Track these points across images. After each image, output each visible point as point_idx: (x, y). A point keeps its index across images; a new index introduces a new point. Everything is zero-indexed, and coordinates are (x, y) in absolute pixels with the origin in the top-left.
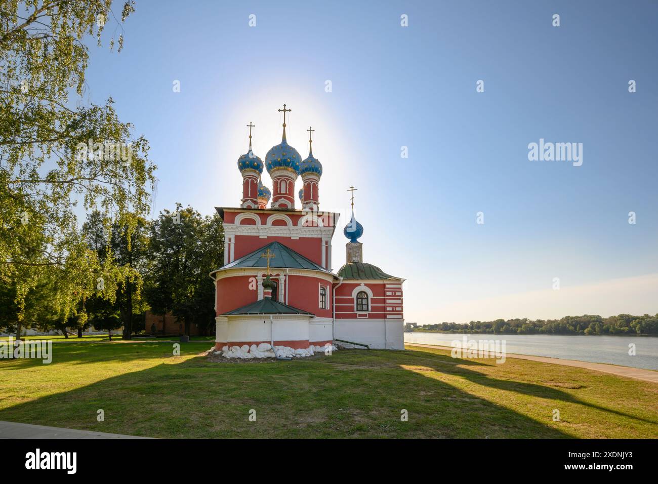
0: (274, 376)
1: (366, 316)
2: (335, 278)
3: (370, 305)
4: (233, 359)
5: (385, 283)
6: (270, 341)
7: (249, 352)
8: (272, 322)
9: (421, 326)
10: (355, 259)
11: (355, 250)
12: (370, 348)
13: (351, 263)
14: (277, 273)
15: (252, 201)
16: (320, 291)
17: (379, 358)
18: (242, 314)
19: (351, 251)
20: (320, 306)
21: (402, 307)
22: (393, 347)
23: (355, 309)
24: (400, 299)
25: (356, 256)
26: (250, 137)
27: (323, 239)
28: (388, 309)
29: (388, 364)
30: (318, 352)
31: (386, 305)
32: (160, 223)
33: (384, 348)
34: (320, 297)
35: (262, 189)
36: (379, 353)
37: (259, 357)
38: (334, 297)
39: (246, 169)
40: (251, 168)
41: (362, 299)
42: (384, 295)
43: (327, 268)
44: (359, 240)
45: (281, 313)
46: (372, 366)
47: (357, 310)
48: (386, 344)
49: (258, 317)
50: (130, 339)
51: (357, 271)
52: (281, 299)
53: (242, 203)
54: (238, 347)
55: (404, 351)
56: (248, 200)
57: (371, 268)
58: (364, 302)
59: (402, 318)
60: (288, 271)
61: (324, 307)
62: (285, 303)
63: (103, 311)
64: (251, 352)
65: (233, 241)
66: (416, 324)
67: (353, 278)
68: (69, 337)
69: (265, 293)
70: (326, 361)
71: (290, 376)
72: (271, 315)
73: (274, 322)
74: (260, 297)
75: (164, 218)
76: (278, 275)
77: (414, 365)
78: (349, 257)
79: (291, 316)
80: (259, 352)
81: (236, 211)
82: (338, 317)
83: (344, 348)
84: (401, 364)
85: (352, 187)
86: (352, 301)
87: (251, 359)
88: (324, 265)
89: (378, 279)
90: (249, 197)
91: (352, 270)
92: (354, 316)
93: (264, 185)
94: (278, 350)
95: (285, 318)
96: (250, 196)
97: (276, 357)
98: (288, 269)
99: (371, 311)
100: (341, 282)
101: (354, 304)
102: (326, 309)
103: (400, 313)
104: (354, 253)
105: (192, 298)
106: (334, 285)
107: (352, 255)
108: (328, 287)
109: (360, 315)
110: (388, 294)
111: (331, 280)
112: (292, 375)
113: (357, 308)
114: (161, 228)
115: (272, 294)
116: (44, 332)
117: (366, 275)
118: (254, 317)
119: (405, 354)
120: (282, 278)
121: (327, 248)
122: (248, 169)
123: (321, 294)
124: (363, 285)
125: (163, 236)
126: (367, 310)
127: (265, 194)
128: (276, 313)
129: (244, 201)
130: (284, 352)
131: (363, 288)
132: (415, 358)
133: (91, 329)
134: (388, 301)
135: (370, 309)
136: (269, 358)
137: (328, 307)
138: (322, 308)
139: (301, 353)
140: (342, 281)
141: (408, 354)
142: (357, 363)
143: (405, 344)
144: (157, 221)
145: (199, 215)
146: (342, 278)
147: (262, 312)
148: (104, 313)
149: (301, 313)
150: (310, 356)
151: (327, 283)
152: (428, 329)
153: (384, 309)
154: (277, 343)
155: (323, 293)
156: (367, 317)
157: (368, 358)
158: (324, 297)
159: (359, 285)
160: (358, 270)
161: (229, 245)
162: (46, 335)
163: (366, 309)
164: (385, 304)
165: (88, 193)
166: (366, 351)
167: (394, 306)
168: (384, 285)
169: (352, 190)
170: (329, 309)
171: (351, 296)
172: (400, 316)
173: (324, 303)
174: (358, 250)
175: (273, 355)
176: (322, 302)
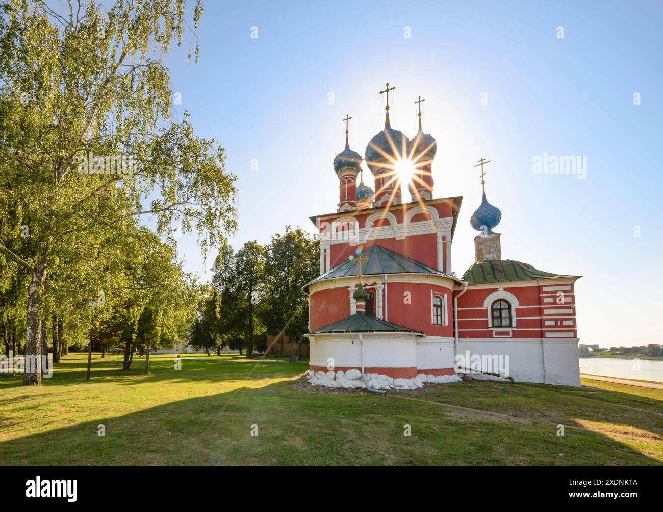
0: (344, 421)
1: (509, 335)
2: (457, 283)
3: (514, 318)
4: (318, 387)
5: (540, 285)
6: (359, 366)
7: (335, 379)
8: (362, 343)
9: (606, 349)
10: (488, 257)
11: (488, 244)
12: (516, 380)
13: (481, 263)
14: (373, 282)
15: (350, 203)
16: (433, 301)
17: (532, 400)
18: (326, 333)
19: (482, 246)
20: (434, 321)
21: (574, 320)
22: (559, 382)
23: (490, 325)
24: (569, 307)
25: (490, 253)
26: (347, 132)
27: (438, 235)
28: (547, 323)
29: (548, 413)
30: (432, 384)
31: (544, 318)
32: (272, 247)
33: (542, 382)
34: (433, 310)
35: (363, 190)
36: (531, 390)
37: (347, 387)
38: (456, 309)
39: (342, 169)
40: (347, 166)
41: (500, 310)
42: (540, 302)
43: (445, 271)
44: (494, 230)
45: (373, 331)
46: (516, 416)
47: (493, 326)
48: (544, 376)
49: (346, 336)
50: (252, 358)
51: (491, 272)
52: (379, 313)
53: (338, 208)
54: (323, 373)
55: (580, 389)
56: (345, 203)
57: (517, 267)
58: (505, 314)
59: (575, 336)
60: (386, 278)
61: (439, 323)
62: (384, 318)
63: (233, 333)
64: (337, 380)
65: (329, 251)
66: (597, 345)
67: (486, 281)
68: (211, 355)
69: (358, 307)
70: (437, 399)
71: (366, 424)
72: (360, 334)
73: (365, 342)
74: (353, 311)
75: (275, 242)
76: (375, 284)
77: (608, 421)
78: (479, 254)
79: (389, 335)
80: (347, 381)
81: (331, 217)
82: (462, 335)
83: (473, 379)
84: (577, 416)
85: (482, 160)
86: (484, 313)
87: (337, 388)
88: (441, 268)
89: (527, 280)
90: (347, 200)
91: (483, 270)
92: (489, 335)
93: (365, 185)
94: (371, 378)
95: (380, 337)
96: (347, 198)
97: (366, 388)
98: (386, 275)
99: (517, 327)
100: (466, 289)
101: (487, 317)
102: (443, 325)
103: (572, 329)
104: (488, 249)
105: (301, 319)
106: (455, 294)
107: (484, 250)
108: (446, 295)
109: (497, 333)
110: (546, 300)
111: (450, 286)
112: (369, 421)
113: (493, 324)
114: (273, 251)
115: (367, 307)
116: (195, 350)
117: (506, 276)
118: (340, 336)
119: (583, 396)
120: (380, 288)
121: (444, 245)
122: (344, 168)
123: (435, 305)
124: (501, 290)
125: (275, 259)
126: (510, 326)
127: (366, 195)
128: (367, 331)
129: (341, 205)
130: (379, 382)
131: (501, 294)
132: (607, 404)
133: (227, 348)
134: (546, 312)
135: (514, 324)
136: (358, 388)
137: (446, 323)
138: (437, 324)
139: (402, 385)
140: (466, 286)
141: (590, 397)
142: (488, 408)
143: (581, 376)
144: (270, 245)
145: (307, 234)
146: (467, 283)
147: (349, 329)
148: (233, 334)
149: (401, 331)
150: (416, 390)
151: (444, 290)
152: (620, 354)
153: (541, 323)
154: (369, 370)
155: (439, 303)
156: (511, 336)
157: (511, 398)
158: (439, 309)
159: (496, 290)
160: (493, 271)
161: (325, 256)
162: (195, 353)
163: (508, 324)
164: (540, 316)
165: (184, 218)
166: (508, 386)
167: (559, 319)
168: (539, 288)
169: (482, 164)
170: (447, 325)
171: (483, 307)
172: (571, 334)
173: (439, 317)
174: (494, 243)
175: (364, 386)
176: (437, 316)
